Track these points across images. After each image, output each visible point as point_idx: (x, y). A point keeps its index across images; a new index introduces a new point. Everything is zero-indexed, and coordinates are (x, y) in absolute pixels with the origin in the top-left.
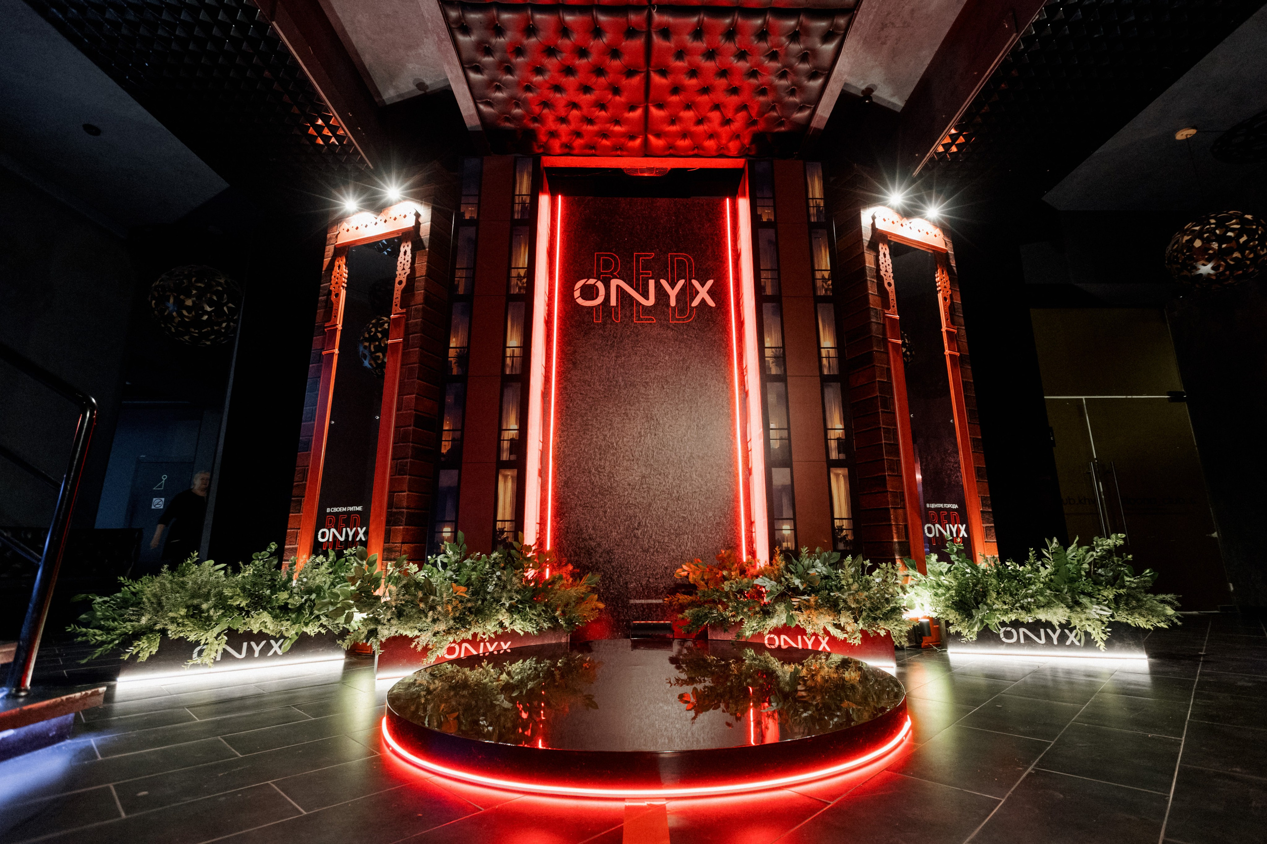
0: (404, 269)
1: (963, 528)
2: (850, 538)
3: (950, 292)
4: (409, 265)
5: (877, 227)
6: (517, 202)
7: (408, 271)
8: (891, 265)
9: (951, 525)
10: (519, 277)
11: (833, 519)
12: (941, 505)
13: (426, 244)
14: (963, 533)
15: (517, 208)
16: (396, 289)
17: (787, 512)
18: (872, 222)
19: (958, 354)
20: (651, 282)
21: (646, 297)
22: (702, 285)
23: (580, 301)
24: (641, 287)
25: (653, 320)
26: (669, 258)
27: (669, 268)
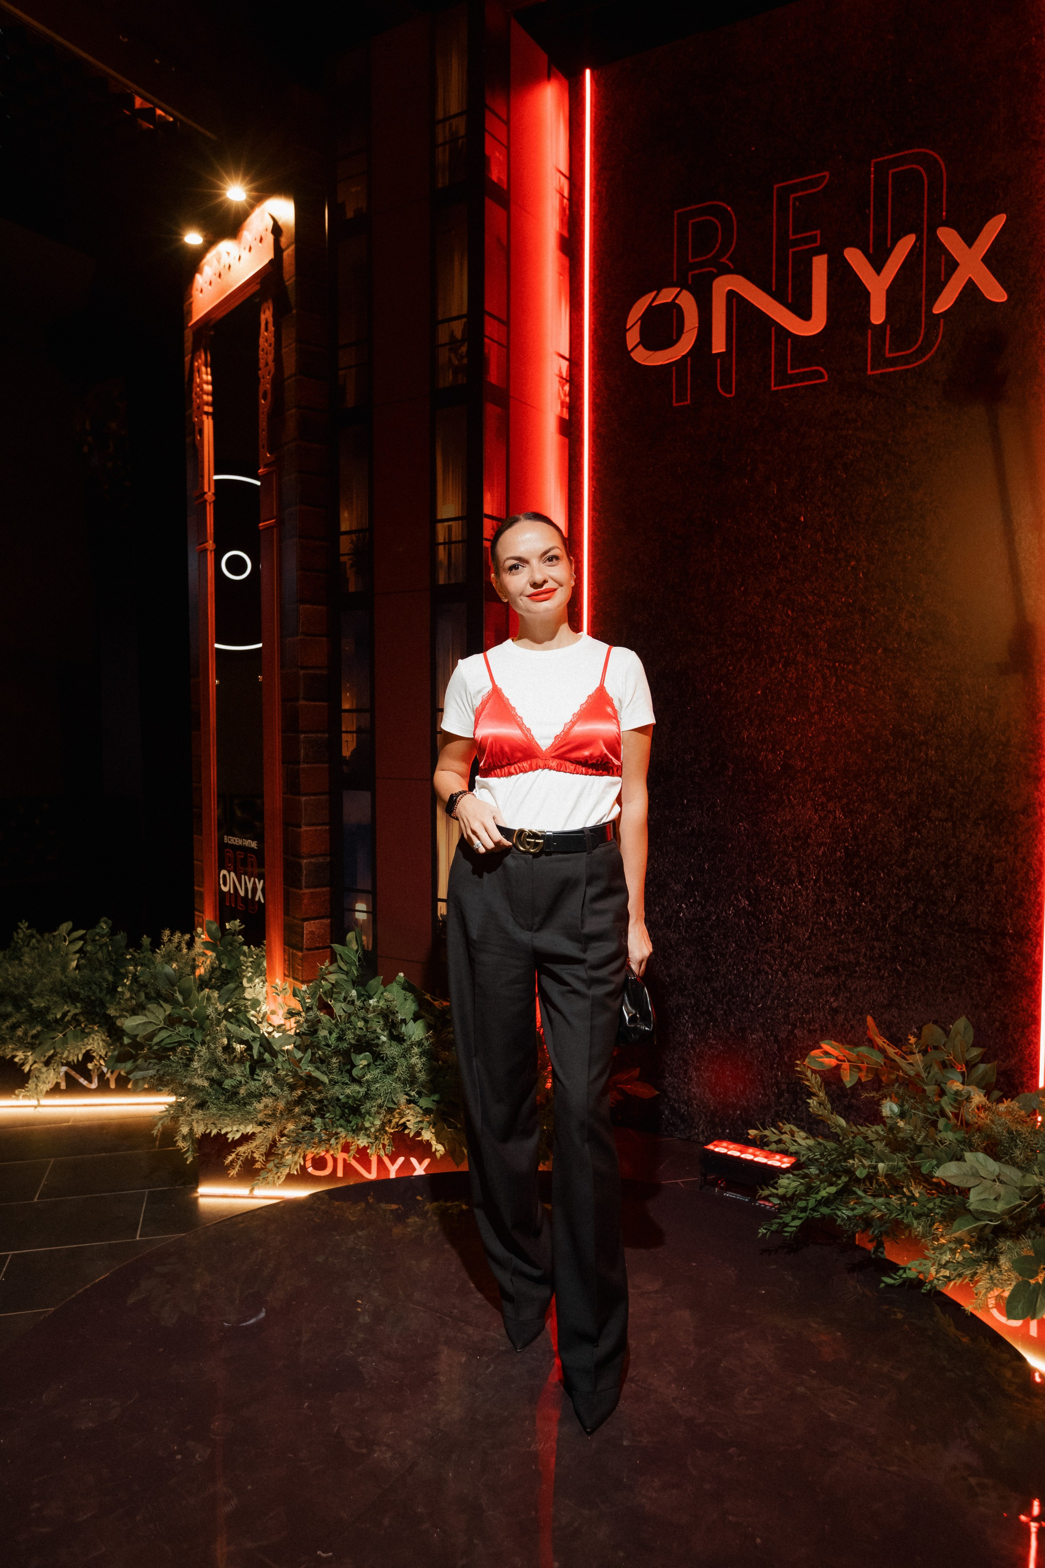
0: (267, 364)
4: (273, 354)
6: (440, 140)
7: (271, 365)
10: (454, 343)
13: (292, 297)
15: (442, 156)
16: (261, 410)
20: (820, 265)
21: (805, 314)
22: (970, 239)
23: (643, 357)
24: (790, 284)
25: (822, 377)
26: (872, 176)
27: (872, 209)
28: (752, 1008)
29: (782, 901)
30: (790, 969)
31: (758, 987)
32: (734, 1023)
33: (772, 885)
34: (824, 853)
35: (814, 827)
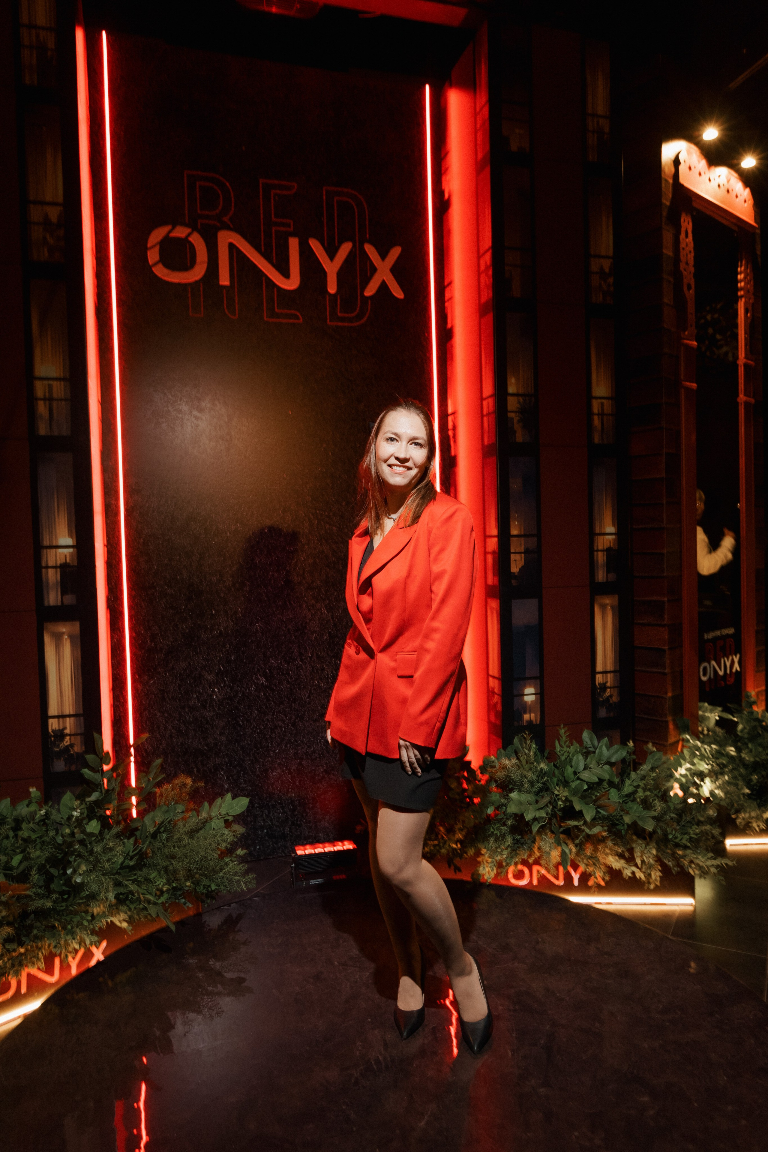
1: (736, 660)
2: (615, 699)
3: (751, 301)
5: (682, 181)
6: (26, 42)
8: (693, 251)
9: (726, 659)
10: (47, 224)
11: (594, 673)
12: (718, 633)
14: (736, 666)
15: (29, 57)
17: (532, 669)
18: (673, 170)
19: (753, 401)
20: (294, 244)
21: (286, 274)
22: (383, 256)
23: (161, 271)
24: (274, 251)
25: (298, 318)
26: (324, 197)
27: (325, 217)
28: (272, 754)
29: (289, 674)
30: (297, 721)
31: (275, 738)
32: (259, 768)
33: (282, 665)
34: (316, 638)
35: (308, 621)
